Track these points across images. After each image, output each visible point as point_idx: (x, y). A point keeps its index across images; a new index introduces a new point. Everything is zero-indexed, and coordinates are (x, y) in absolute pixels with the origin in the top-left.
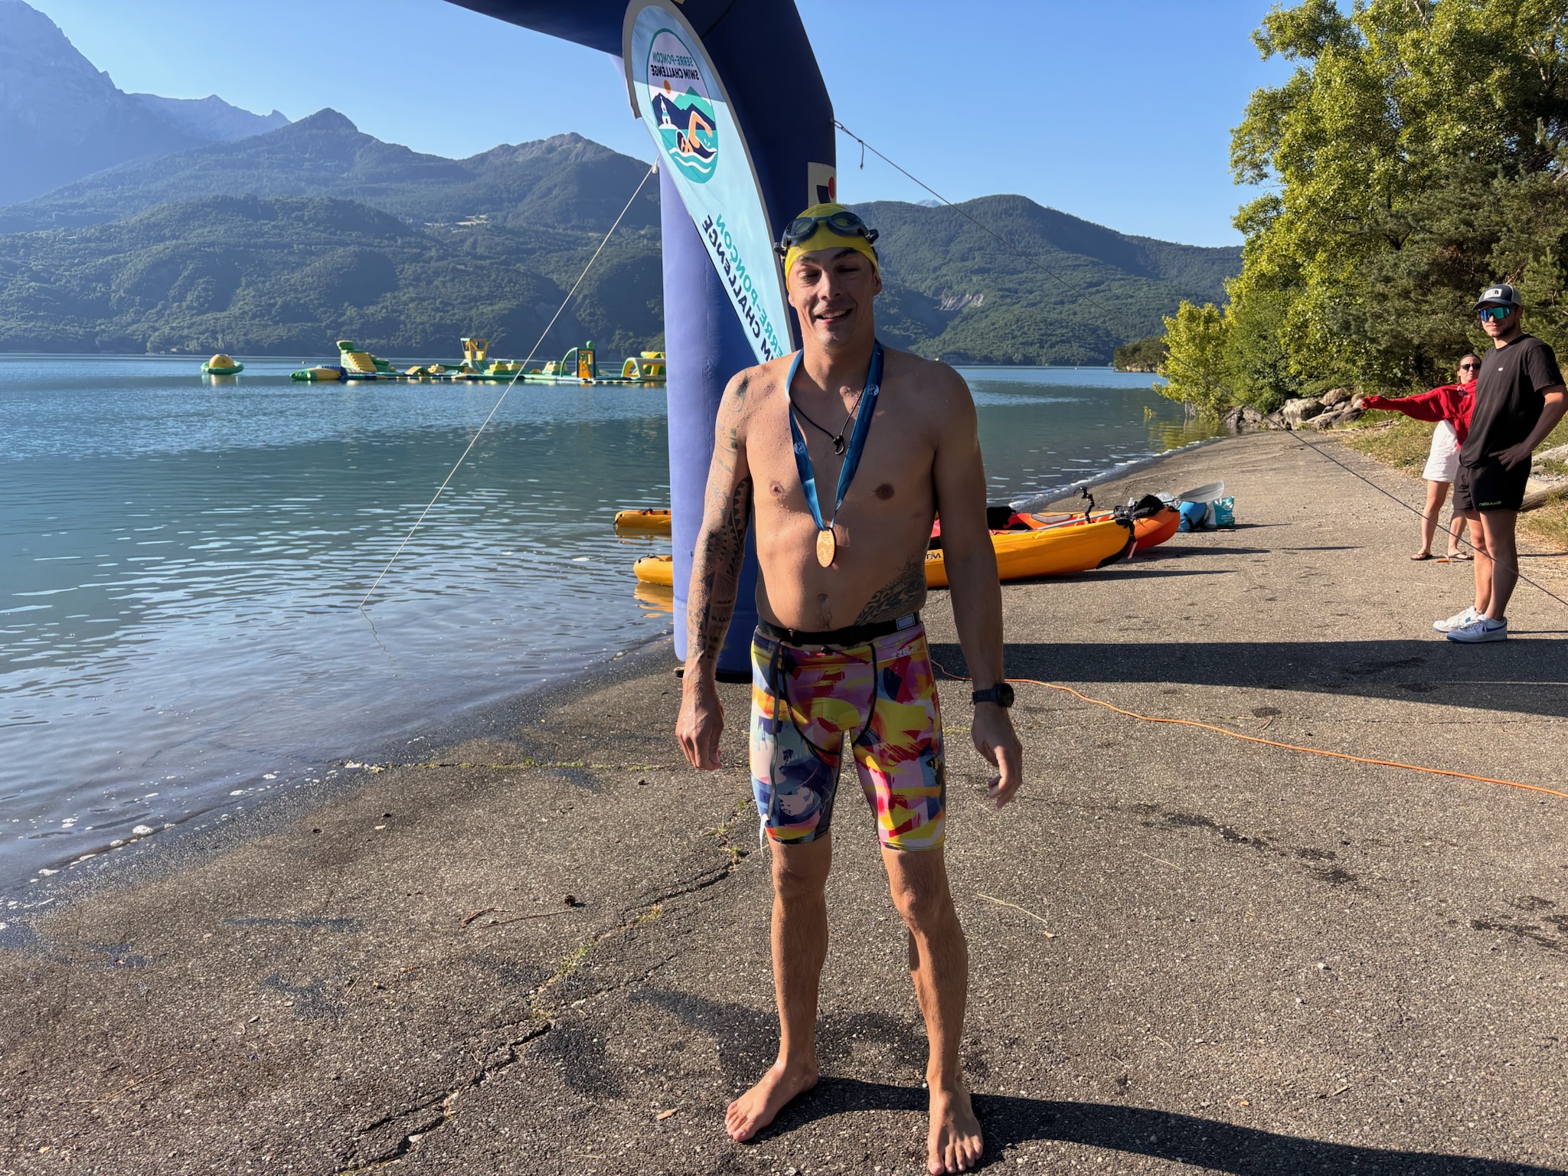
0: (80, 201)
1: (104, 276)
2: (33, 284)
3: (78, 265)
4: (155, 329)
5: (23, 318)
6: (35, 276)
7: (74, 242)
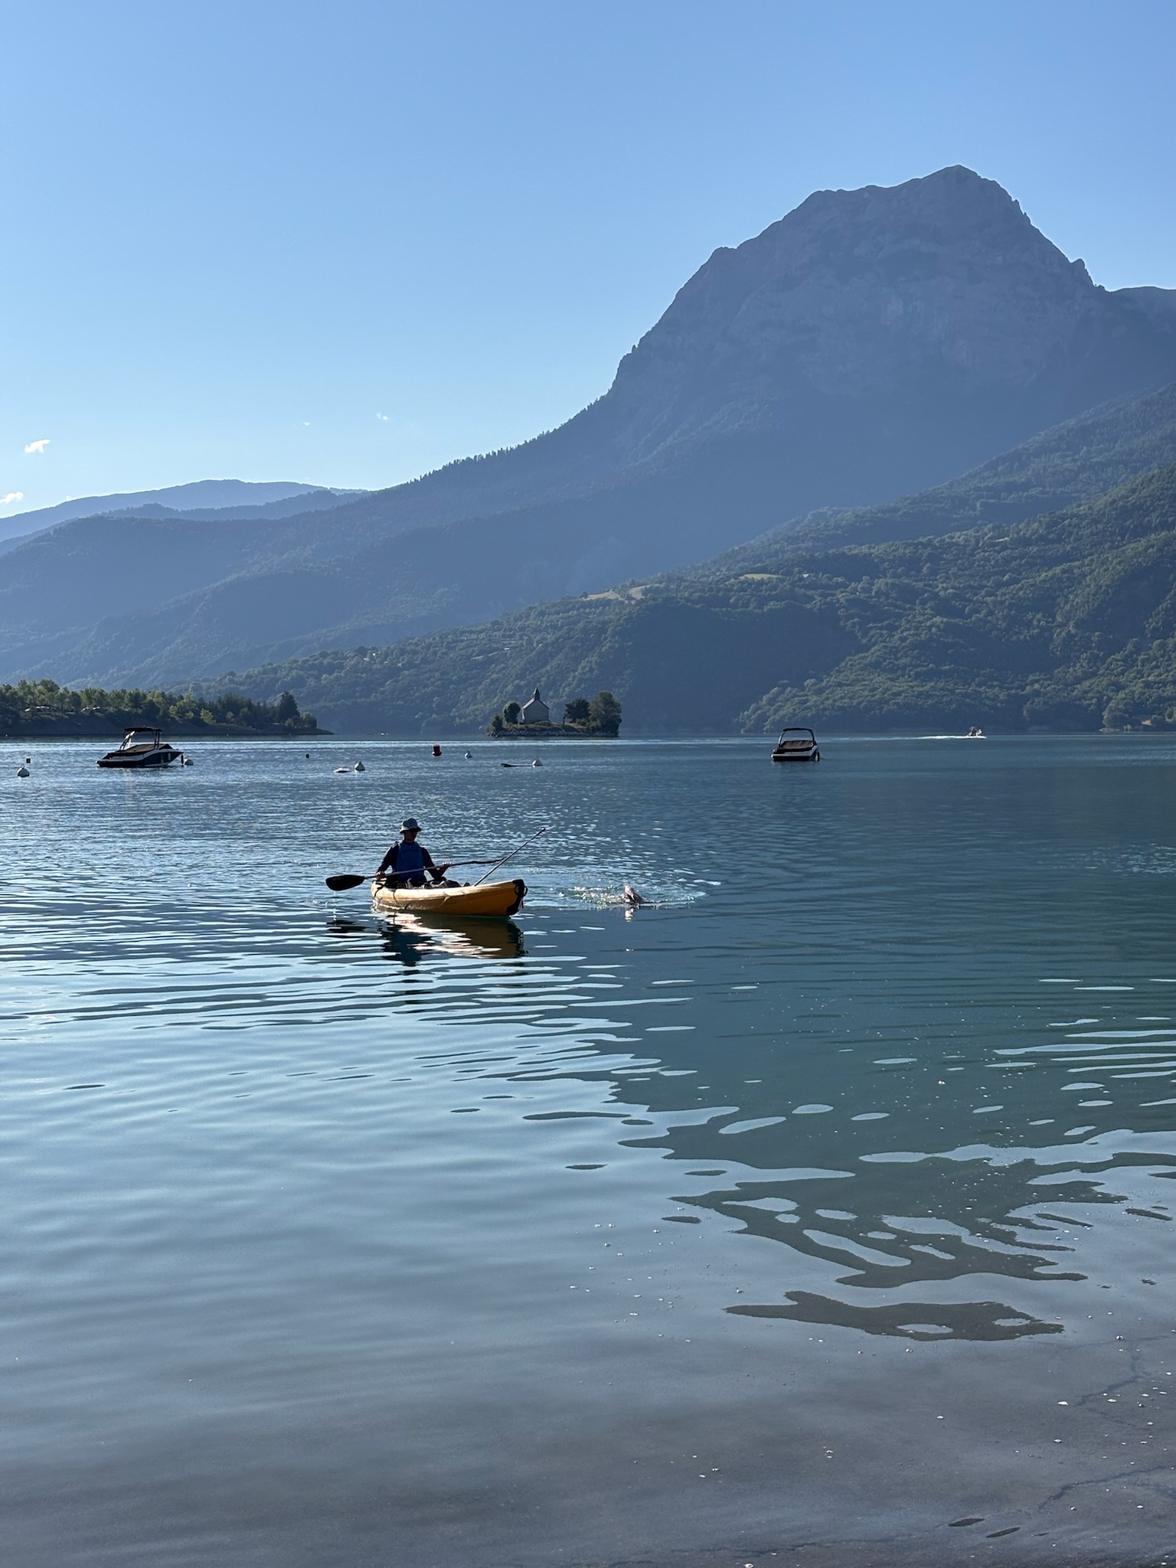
0: (1019, 478)
1: (1046, 601)
2: (938, 619)
3: (1008, 584)
4: (1119, 687)
5: (917, 676)
6: (944, 607)
7: (1004, 547)
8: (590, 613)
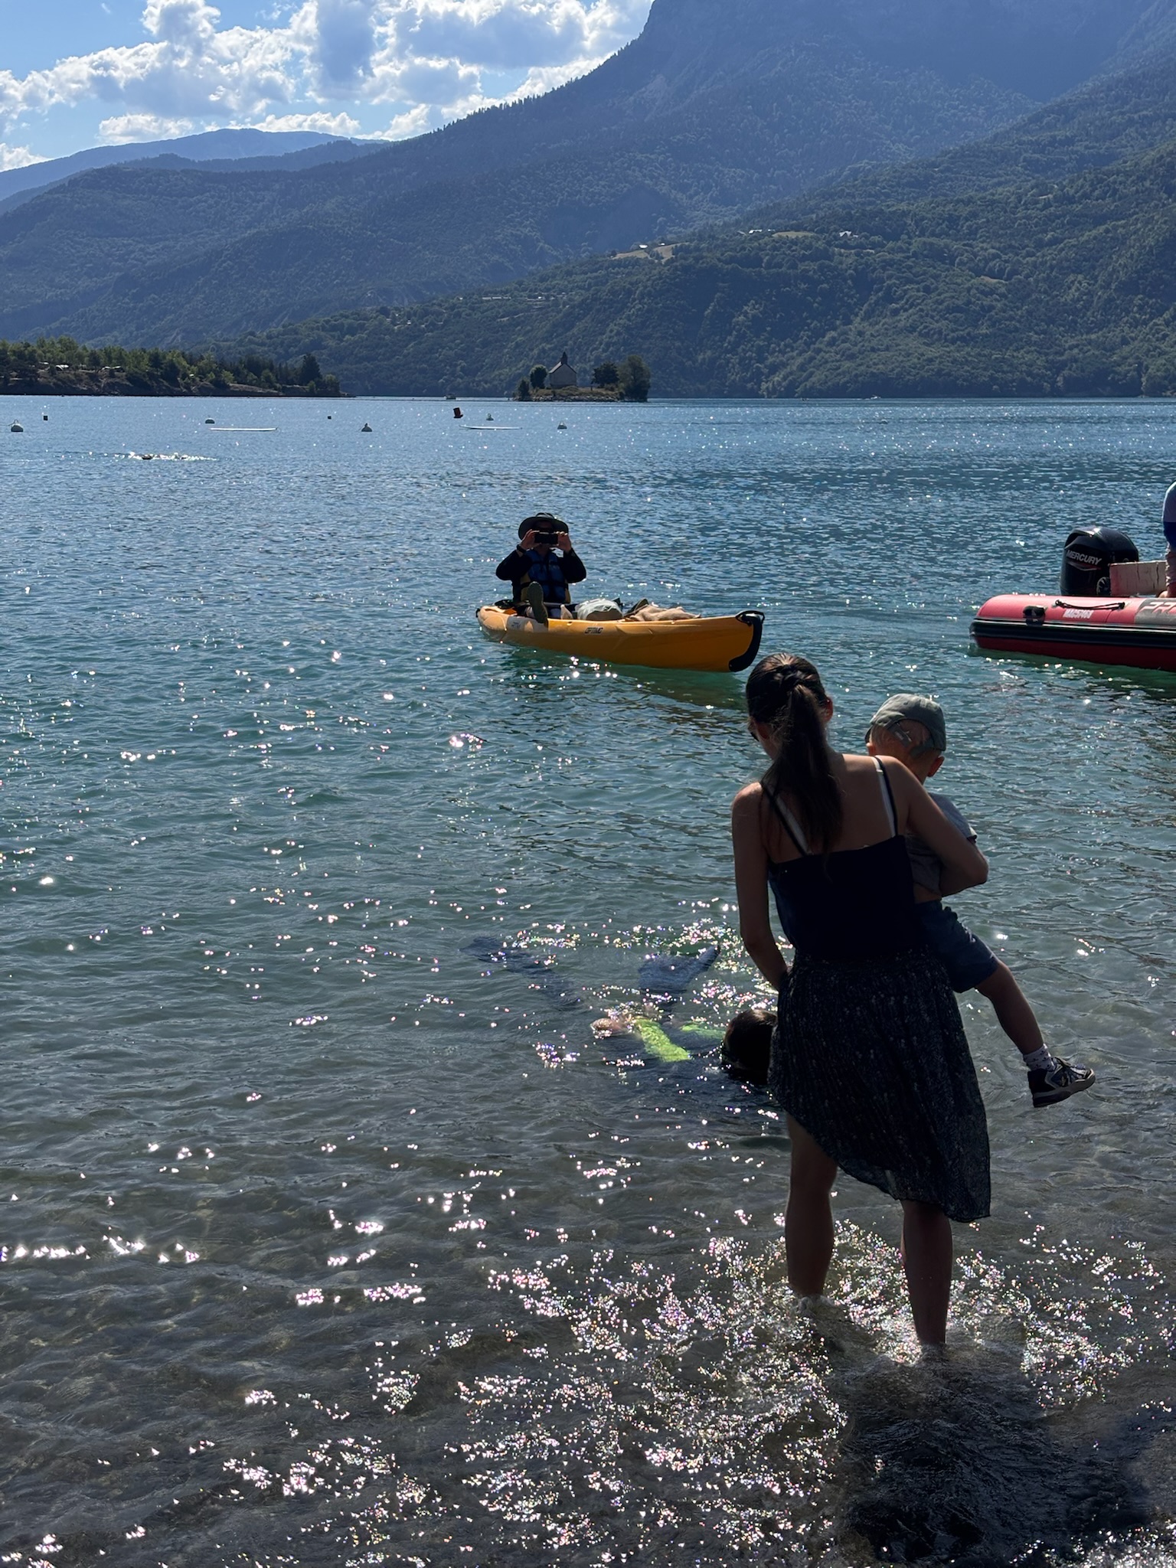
8: (618, 273)
